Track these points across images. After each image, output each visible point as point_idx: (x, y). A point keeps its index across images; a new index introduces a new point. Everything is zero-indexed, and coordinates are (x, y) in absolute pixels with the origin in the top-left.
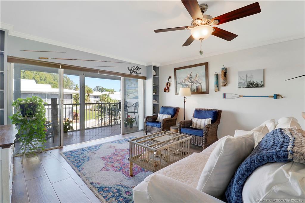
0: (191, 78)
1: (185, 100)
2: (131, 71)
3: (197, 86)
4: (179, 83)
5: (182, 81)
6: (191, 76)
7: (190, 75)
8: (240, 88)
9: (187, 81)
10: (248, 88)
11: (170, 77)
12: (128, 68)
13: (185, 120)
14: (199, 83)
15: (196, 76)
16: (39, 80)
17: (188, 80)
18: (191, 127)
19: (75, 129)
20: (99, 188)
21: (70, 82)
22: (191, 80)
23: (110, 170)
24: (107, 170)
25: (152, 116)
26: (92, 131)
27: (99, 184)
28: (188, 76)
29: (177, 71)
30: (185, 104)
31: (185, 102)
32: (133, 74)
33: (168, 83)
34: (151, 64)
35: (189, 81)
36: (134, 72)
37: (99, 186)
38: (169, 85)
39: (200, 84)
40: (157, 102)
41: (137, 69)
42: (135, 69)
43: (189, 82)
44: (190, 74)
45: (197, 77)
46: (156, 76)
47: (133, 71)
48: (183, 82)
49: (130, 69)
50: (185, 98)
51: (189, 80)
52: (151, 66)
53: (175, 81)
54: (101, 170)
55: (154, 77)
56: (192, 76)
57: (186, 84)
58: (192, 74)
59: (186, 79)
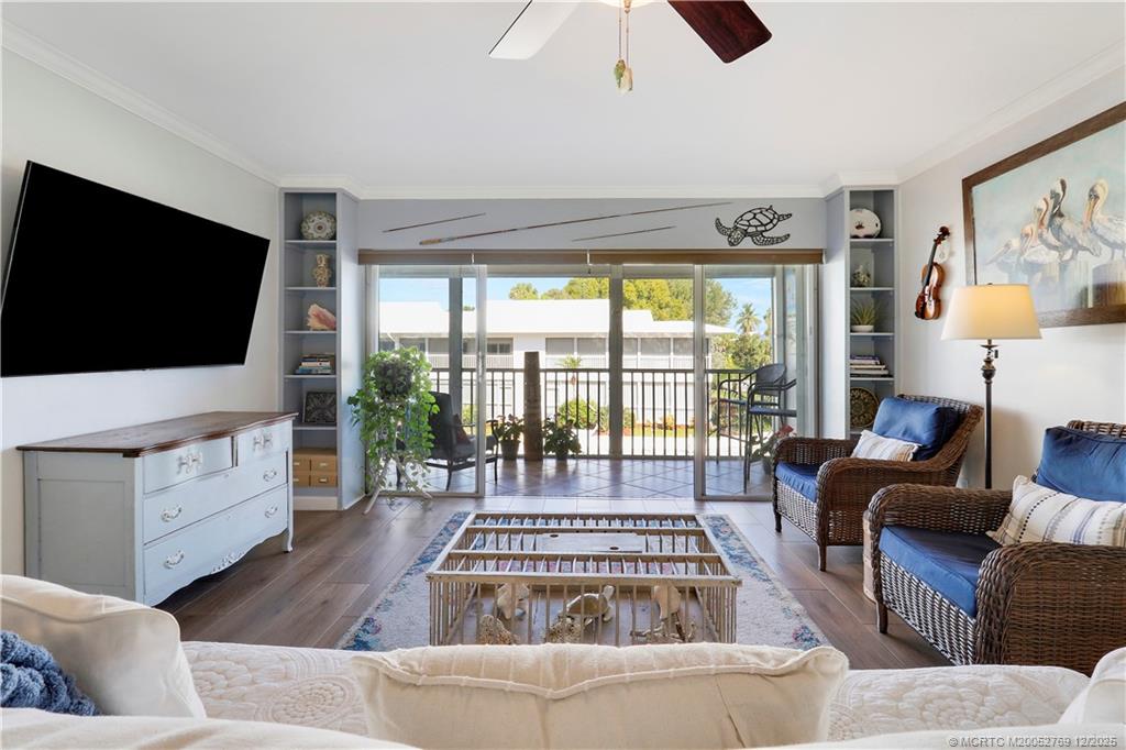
0: (1058, 220)
1: (988, 361)
2: (735, 232)
3: (1097, 270)
4: (991, 262)
5: (1008, 246)
6: (1057, 203)
7: (1051, 203)
9: (1034, 241)
11: (945, 232)
12: (718, 224)
13: (989, 485)
14: (1113, 245)
15: (1093, 196)
16: (635, 299)
17: (1040, 236)
18: (989, 533)
19: (584, 451)
21: (722, 298)
22: (1058, 232)
25: (843, 438)
26: (629, 468)
28: (1040, 210)
29: (978, 190)
30: (989, 384)
31: (988, 374)
32: (747, 244)
33: (932, 264)
34: (839, 187)
36: (751, 235)
38: (935, 276)
39: (1117, 251)
40: (886, 372)
41: (765, 221)
42: (754, 222)
44: (1055, 195)
45: (1100, 203)
46: (879, 236)
47: (746, 233)
48: (1014, 253)
49: (731, 225)
50: (989, 347)
52: (840, 192)
53: (967, 253)
55: (853, 246)
56: (1064, 207)
57: (1028, 259)
58: (1062, 193)
59: (1028, 229)
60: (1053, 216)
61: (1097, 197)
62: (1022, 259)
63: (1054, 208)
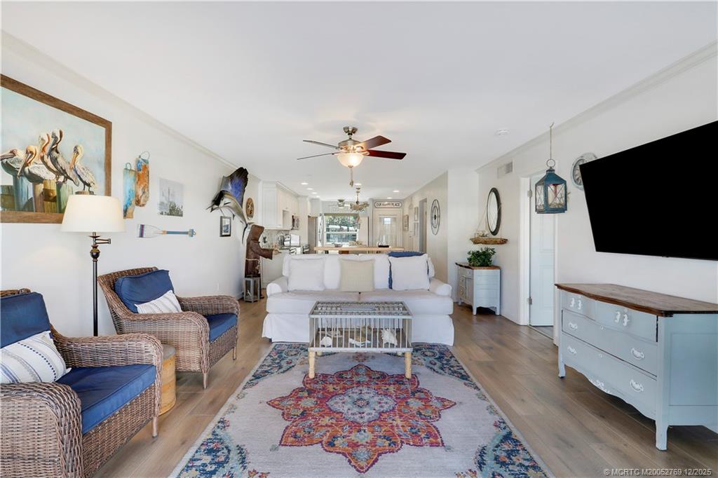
0: (55, 154)
6: (56, 143)
7: (52, 140)
8: (162, 214)
9: (37, 159)
10: (171, 215)
14: (85, 183)
15: (76, 151)
17: (42, 158)
20: (466, 379)
22: (54, 161)
23: (438, 399)
24: (443, 400)
27: (465, 384)
28: (43, 140)
35: (45, 163)
37: (467, 382)
39: (87, 187)
43: (49, 168)
44: (55, 137)
45: (80, 157)
50: (94, 237)
51: (48, 160)
54: (455, 404)
56: (60, 147)
57: (31, 170)
58: (59, 139)
59: (33, 148)
60: (52, 150)
61: (78, 153)
62: (26, 169)
63: (53, 145)
